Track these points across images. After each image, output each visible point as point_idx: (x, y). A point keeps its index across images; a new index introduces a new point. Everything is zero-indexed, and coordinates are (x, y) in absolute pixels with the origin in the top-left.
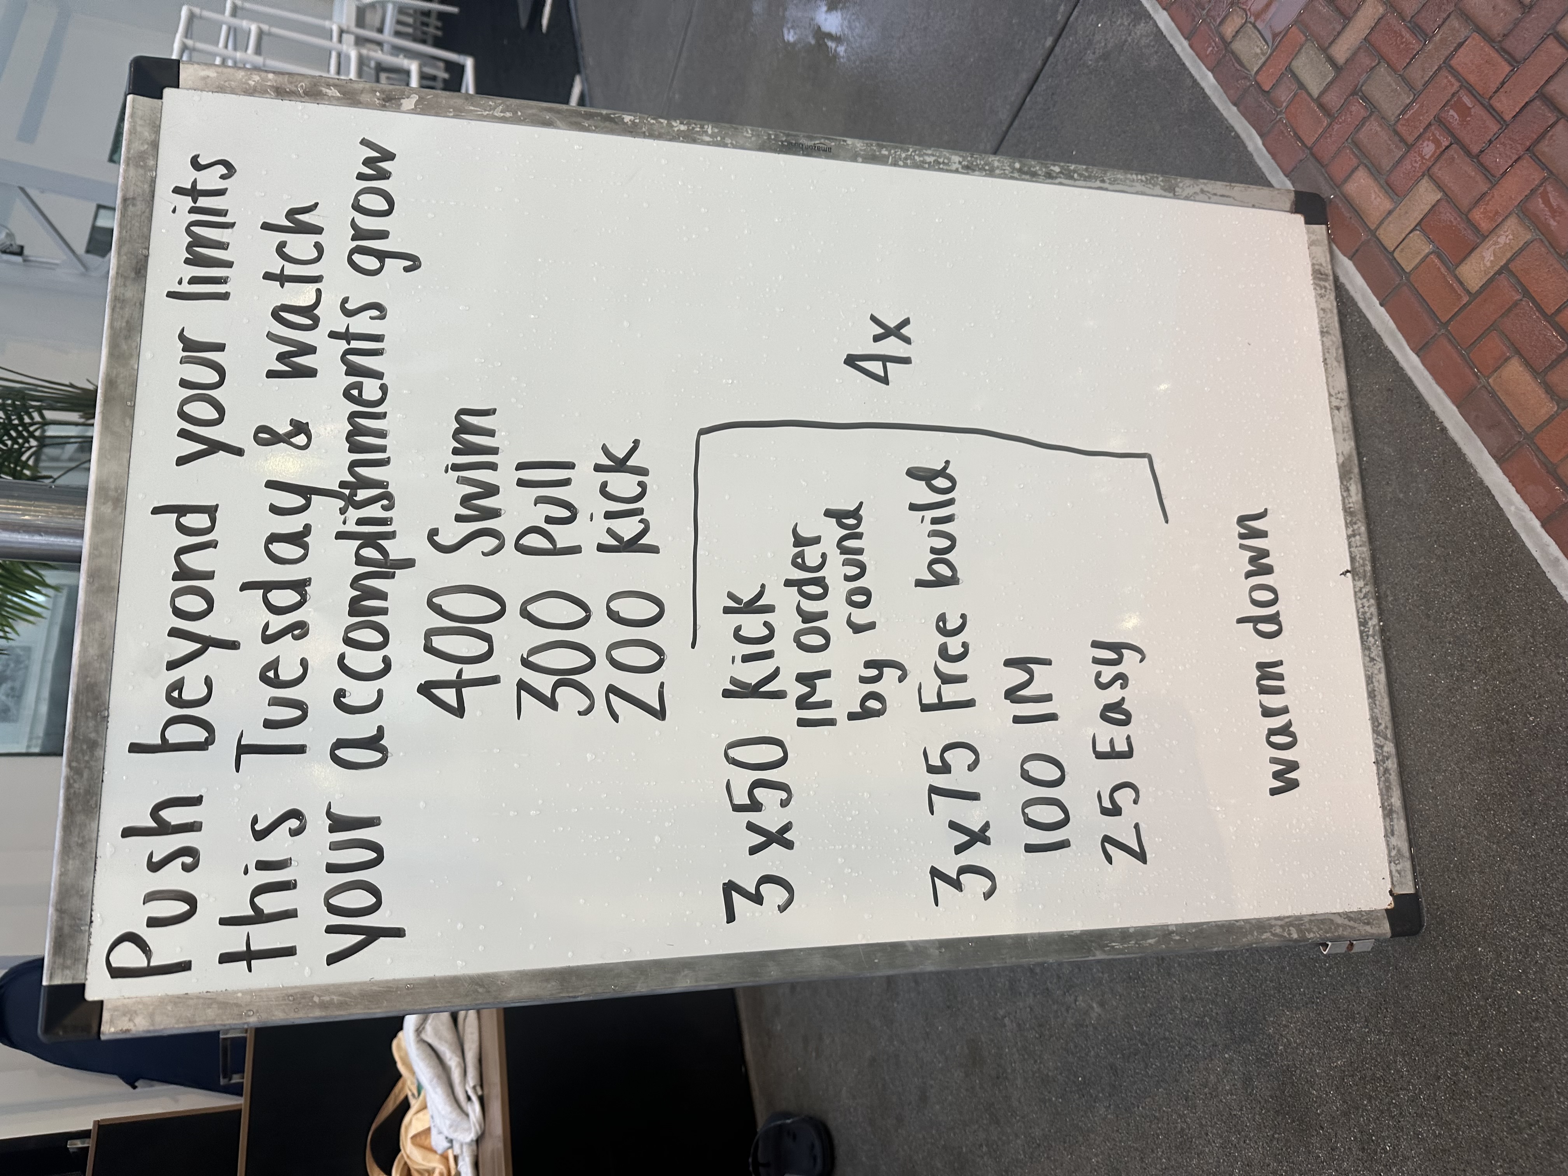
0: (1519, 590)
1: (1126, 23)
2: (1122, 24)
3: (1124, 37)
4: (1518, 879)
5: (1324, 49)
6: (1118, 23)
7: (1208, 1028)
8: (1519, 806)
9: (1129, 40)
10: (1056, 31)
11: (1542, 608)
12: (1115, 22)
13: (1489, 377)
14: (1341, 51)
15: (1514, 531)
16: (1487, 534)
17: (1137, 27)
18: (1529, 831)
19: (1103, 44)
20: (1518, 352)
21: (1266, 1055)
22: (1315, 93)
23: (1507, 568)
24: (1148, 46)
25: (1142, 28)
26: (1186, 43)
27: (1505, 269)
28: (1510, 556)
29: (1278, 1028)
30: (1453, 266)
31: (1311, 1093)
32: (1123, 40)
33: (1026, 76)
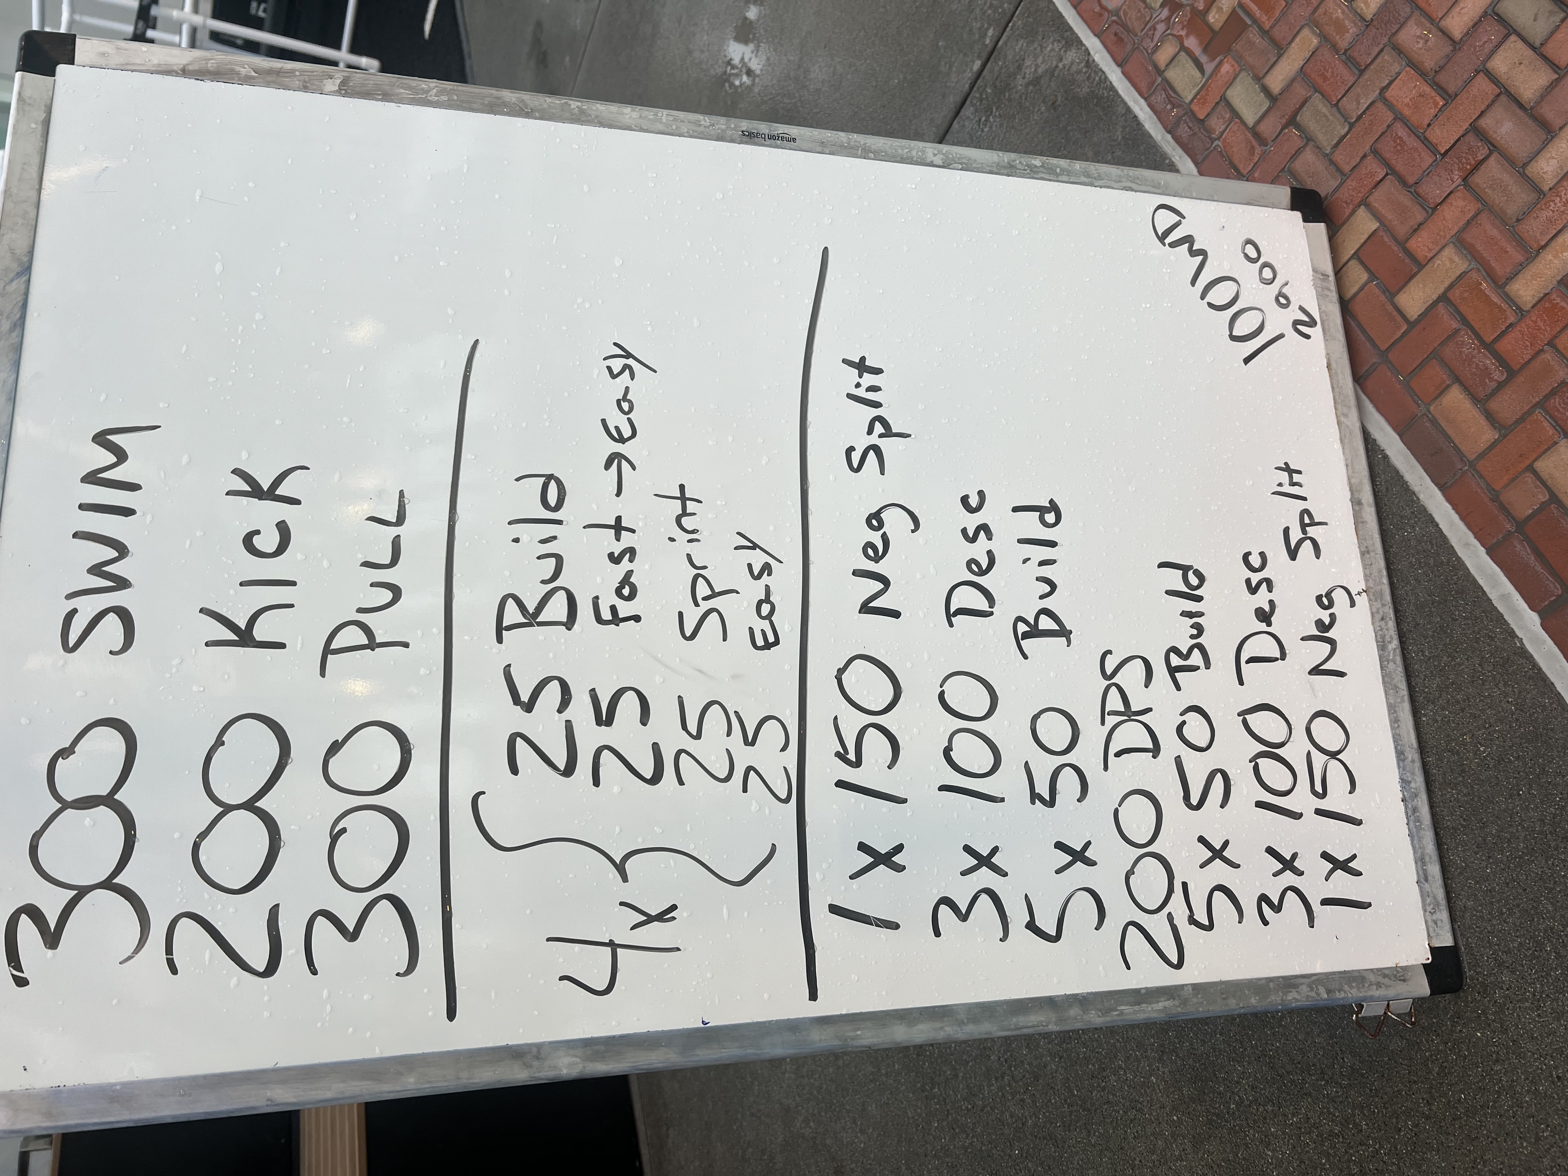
0: (1465, 618)
1: (1057, 50)
2: (1052, 50)
3: (1055, 63)
4: (1475, 915)
5: (1258, 79)
6: (1049, 49)
7: (1154, 1090)
8: (1472, 839)
9: (1060, 65)
10: (984, 55)
11: (1489, 637)
12: (1046, 48)
13: (1429, 404)
14: (1276, 81)
15: (1459, 559)
16: (1432, 561)
17: (1068, 53)
18: (1484, 864)
19: (1033, 70)
20: (1458, 380)
21: (1218, 1115)
22: (1250, 121)
23: (1452, 596)
24: (1079, 72)
25: (1072, 55)
26: (1118, 71)
27: (1443, 298)
28: (1456, 584)
29: (1230, 1084)
30: (1391, 294)
31: (1266, 1155)
32: (1054, 66)
33: (953, 100)
